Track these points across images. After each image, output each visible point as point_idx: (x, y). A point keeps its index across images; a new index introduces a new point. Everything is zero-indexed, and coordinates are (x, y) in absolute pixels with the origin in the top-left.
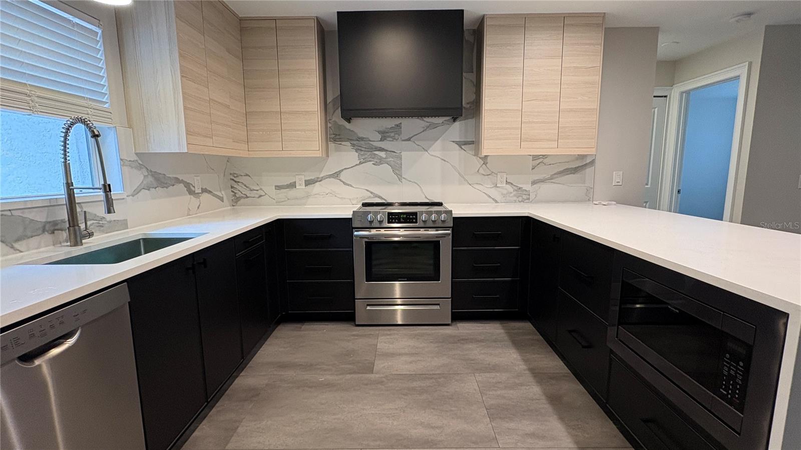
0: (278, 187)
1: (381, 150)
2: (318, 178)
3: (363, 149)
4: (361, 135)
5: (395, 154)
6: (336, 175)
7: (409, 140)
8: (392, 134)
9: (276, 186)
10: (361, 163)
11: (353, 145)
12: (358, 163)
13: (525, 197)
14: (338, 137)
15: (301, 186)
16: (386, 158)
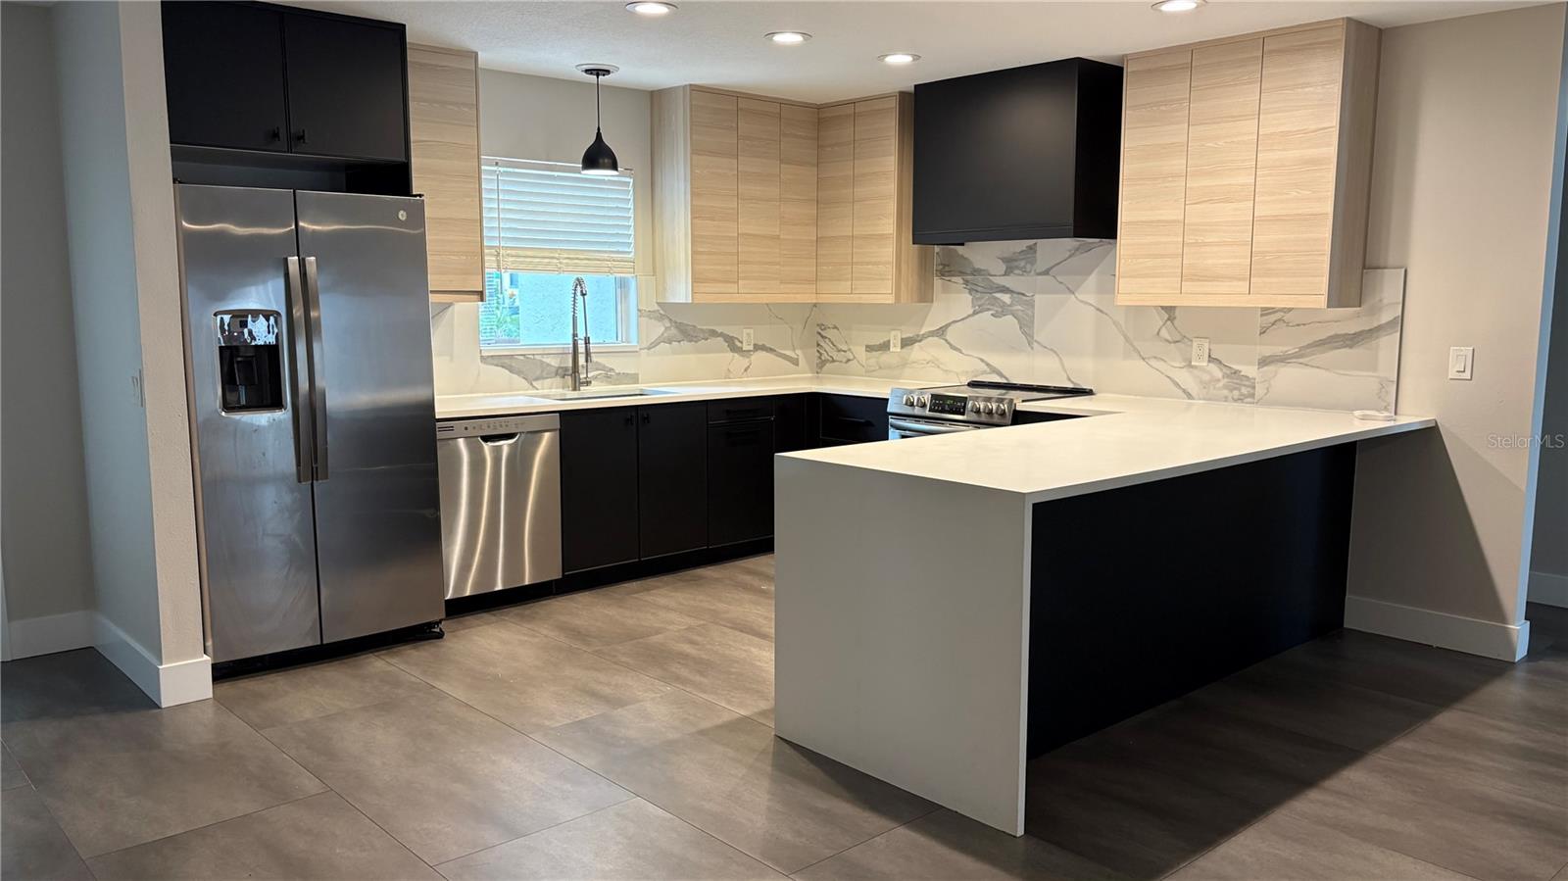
0: (870, 348)
1: (1005, 290)
2: (918, 336)
3: (979, 289)
4: (977, 266)
5: (1025, 298)
6: (941, 332)
7: (1046, 273)
8: (1022, 264)
9: (867, 346)
10: (975, 313)
11: (966, 282)
12: (971, 312)
13: (1244, 390)
14: (947, 269)
15: (895, 348)
16: (1009, 306)
